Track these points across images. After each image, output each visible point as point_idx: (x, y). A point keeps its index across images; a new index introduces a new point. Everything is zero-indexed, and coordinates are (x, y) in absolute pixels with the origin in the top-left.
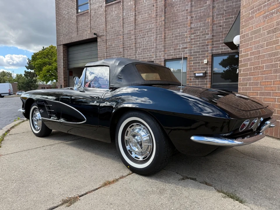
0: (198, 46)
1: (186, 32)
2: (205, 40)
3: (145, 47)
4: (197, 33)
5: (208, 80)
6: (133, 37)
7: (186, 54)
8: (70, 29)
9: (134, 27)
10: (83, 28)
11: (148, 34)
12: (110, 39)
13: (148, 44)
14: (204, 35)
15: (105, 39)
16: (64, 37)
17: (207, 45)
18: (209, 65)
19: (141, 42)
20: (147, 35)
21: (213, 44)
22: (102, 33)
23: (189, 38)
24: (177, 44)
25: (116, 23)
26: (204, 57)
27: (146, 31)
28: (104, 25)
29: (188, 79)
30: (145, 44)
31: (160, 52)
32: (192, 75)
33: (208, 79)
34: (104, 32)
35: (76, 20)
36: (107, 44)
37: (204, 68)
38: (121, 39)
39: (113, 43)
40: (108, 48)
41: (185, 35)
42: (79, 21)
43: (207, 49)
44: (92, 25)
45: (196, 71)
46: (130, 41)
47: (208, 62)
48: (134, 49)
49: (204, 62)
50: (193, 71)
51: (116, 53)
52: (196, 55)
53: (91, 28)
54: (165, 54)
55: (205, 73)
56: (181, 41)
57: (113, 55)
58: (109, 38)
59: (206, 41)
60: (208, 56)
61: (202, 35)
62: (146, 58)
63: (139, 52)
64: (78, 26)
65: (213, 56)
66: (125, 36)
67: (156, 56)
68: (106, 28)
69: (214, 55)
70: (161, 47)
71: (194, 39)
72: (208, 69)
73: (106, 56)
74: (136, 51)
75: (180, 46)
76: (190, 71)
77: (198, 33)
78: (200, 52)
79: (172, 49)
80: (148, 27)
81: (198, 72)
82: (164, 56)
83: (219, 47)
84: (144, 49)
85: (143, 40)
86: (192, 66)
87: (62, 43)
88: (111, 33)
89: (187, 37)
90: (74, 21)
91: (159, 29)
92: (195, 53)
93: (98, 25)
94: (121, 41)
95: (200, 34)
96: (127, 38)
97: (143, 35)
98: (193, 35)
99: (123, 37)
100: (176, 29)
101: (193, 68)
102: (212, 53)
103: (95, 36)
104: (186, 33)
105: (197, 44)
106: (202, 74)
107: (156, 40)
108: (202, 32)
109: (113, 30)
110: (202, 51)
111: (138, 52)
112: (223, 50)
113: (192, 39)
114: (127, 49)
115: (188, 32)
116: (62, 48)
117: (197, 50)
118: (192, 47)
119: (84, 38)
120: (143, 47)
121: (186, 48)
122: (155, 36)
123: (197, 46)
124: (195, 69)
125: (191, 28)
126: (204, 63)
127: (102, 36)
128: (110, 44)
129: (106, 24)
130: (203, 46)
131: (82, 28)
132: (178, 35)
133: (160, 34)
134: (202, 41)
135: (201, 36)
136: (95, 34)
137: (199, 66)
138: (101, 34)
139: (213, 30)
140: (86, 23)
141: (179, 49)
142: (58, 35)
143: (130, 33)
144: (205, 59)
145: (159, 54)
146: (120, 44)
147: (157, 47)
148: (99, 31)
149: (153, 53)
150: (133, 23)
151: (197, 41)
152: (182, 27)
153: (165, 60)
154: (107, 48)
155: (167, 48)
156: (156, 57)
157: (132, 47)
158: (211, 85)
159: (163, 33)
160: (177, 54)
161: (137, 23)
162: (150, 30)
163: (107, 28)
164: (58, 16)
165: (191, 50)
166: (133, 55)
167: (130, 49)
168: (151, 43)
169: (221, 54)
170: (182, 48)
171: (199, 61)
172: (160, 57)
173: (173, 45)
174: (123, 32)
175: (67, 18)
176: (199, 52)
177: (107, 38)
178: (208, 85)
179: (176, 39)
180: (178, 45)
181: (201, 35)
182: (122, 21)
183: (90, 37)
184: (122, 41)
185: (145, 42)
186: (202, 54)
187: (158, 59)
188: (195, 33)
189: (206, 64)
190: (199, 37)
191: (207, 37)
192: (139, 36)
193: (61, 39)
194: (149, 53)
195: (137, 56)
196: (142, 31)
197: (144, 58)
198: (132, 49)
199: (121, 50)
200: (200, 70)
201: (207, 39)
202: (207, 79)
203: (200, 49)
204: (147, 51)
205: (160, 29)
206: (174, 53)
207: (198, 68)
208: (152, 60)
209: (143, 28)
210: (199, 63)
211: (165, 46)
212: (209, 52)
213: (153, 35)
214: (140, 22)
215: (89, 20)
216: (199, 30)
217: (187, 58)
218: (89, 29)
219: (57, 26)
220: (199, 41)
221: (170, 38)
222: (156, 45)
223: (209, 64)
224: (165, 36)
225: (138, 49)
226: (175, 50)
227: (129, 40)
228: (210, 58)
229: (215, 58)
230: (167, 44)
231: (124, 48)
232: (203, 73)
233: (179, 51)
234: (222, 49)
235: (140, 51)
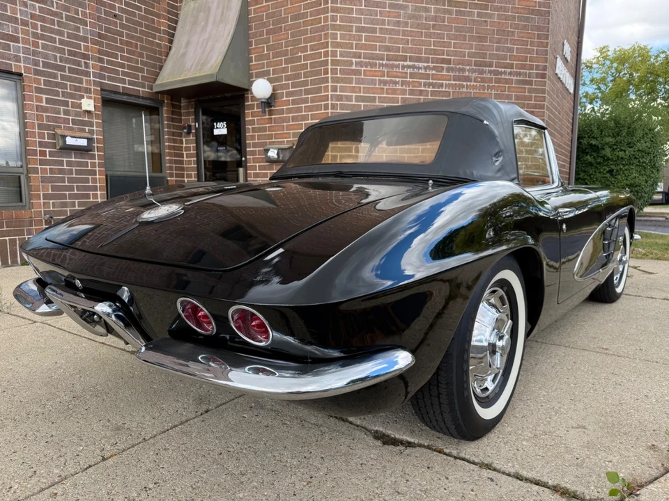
0: (59, 50)
2: (76, 37)
5: (97, 161)
7: (18, 61)
14: (73, 22)
17: (85, 56)
21: (100, 60)
26: (81, 91)
29: (34, 153)
32: (47, 140)
33: (97, 159)
37: (84, 124)
43: (85, 67)
45: (64, 128)
47: (96, 107)
49: (81, 105)
50: (49, 127)
52: (55, 76)
55: (91, 141)
59: (81, 43)
60: (89, 91)
61: (68, 18)
71: (42, 19)
72: (96, 129)
76: (39, 125)
77: (53, 6)
78: (65, 71)
81: (73, 135)
83: (117, 72)
86: (45, 110)
92: (48, 67)
95: (61, 13)
98: (37, 5)
101: (48, 117)
102: (101, 83)
105: (52, 40)
108: (66, 9)
110: (71, 71)
112: (127, 86)
113: (32, 16)
117: (56, 60)
118: (36, 45)
123: (54, 47)
124: (56, 120)
126: (85, 107)
130: (73, 54)
134: (68, 37)
135: (64, 21)
137: (66, 113)
144: (84, 97)
151: (52, 31)
158: (106, 175)
165: (34, 53)
169: (121, 94)
171: (62, 96)
176: (62, 69)
178: (98, 176)
181: (64, 16)
186: (71, 79)
189: (89, 113)
190: (58, 21)
191: (83, 31)
200: (74, 129)
201: (84, 39)
202: (94, 157)
203: (66, 61)
207: (65, 119)
210: (66, 103)
212: (92, 78)
217: (20, 75)
220: (61, 33)
223: (97, 115)
228: (97, 97)
232: (87, 139)
234: (124, 81)
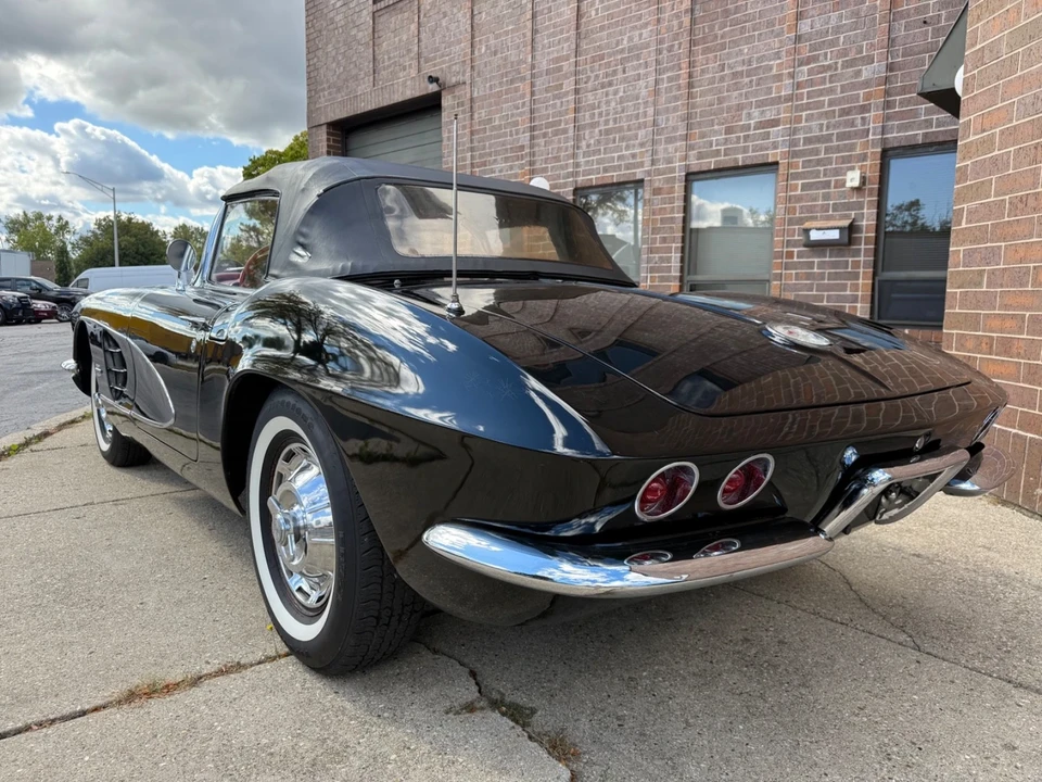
0: (827, 115)
1: (778, 56)
2: (854, 86)
3: (611, 122)
4: (821, 58)
5: (862, 259)
6: (569, 85)
7: (776, 148)
8: (352, 66)
9: (574, 46)
10: (394, 57)
11: (624, 72)
12: (484, 98)
13: (623, 111)
14: (852, 67)
15: (468, 95)
16: (330, 94)
17: (865, 109)
18: (870, 195)
19: (599, 103)
20: (620, 76)
21: (888, 105)
22: (458, 73)
23: (788, 81)
24: (740, 107)
25: (507, 33)
26: (849, 162)
27: (619, 57)
28: (465, 45)
29: (780, 255)
30: (612, 112)
31: (670, 140)
32: (796, 238)
33: (863, 256)
34: (464, 72)
35: (371, 30)
36: (476, 116)
37: (849, 206)
38: (523, 96)
39: (497, 112)
40: (478, 132)
41: (770, 68)
42: (381, 33)
43: (863, 124)
44: (423, 44)
45: (814, 218)
46: (558, 102)
47: (863, 180)
48: (571, 133)
49: (845, 182)
50: (801, 221)
51: (506, 150)
52: (817, 152)
53: (419, 55)
54: (690, 148)
55: (852, 229)
56: (755, 94)
57: (495, 160)
58: (481, 93)
59: (861, 92)
60: (864, 157)
61: (846, 65)
62: (615, 168)
63: (588, 146)
64: (377, 52)
65: (887, 155)
66: (538, 82)
67: (653, 160)
68: (472, 52)
69: (890, 153)
70: (673, 121)
71: (811, 83)
72: (865, 211)
73: (468, 162)
74: (578, 139)
75: (749, 116)
76: (790, 219)
77: (826, 59)
78: (832, 142)
79: (716, 127)
80: (625, 42)
81: (819, 226)
82: (686, 158)
83: (915, 113)
84: (608, 132)
85: (607, 95)
86: (799, 199)
87: (323, 120)
88: (491, 71)
89: (779, 78)
90: (364, 35)
91: (670, 49)
92: (810, 143)
93: (444, 45)
94: (524, 104)
95: (836, 63)
96: (547, 91)
97: (607, 75)
98: (805, 68)
99: (532, 85)
100: (735, 43)
101: (801, 207)
102: (884, 141)
103: (433, 88)
104: (779, 61)
105: (820, 105)
106: (837, 231)
107: (656, 92)
108: (844, 53)
109: (497, 60)
110: (841, 137)
111: (584, 143)
112: (934, 130)
113: (799, 86)
114: (545, 135)
115: (784, 53)
116: (325, 137)
117: (821, 130)
118: (798, 120)
119: (397, 98)
120: (607, 122)
121: (775, 123)
122: (651, 79)
123: (822, 113)
124: (811, 209)
125: (798, 39)
126: (849, 184)
127: (458, 84)
128: (483, 115)
129: (473, 37)
130: (844, 112)
131: (389, 58)
132: (745, 68)
133: (671, 69)
134: (842, 92)
135: (839, 71)
136: (432, 79)
137: (826, 197)
138: (454, 80)
139: (891, 42)
140: (405, 37)
141: (748, 127)
142: (312, 87)
143: (560, 69)
144: (852, 168)
145: (666, 150)
146: (521, 114)
147: (660, 121)
148: (449, 67)
149: (642, 145)
150: (570, 28)
151: (821, 93)
152: (761, 34)
153: (688, 175)
154: (472, 133)
155: (699, 123)
156: (653, 162)
157: (563, 126)
158: (874, 279)
159: (684, 62)
160: (736, 151)
161: (583, 29)
162: (635, 51)
163: (476, 52)
164: (311, 18)
165: (795, 131)
166: (568, 157)
167: (556, 133)
168: (636, 107)
169: (924, 145)
170: (760, 125)
171: (825, 175)
172: (669, 161)
173: (721, 111)
174: (533, 67)
175: (343, 23)
176: (828, 138)
177: (475, 95)
178: (861, 281)
179: (737, 87)
180: (745, 112)
181: (839, 66)
182: (529, 24)
183: (417, 94)
184: (528, 104)
185: (613, 104)
186: (838, 149)
187: (659, 172)
188: (815, 59)
189: (858, 189)
190: (831, 76)
191: (867, 72)
192: (592, 79)
193: (322, 103)
194: (627, 148)
195: (581, 160)
196: (602, 58)
197: (606, 170)
198: (565, 131)
199: (524, 138)
200: (829, 218)
201: (867, 84)
202: (857, 253)
203: (835, 127)
204: (622, 139)
205: (673, 46)
206: (725, 144)
207: (823, 206)
208: (638, 177)
209: (608, 46)
210: (827, 184)
211: (689, 117)
212: (871, 137)
213: (646, 75)
214: (595, 22)
215: (414, 27)
216: (833, 43)
217: (777, 163)
218: (415, 63)
219: (311, 56)
220: (831, 91)
221: (712, 81)
222: (656, 113)
223: (871, 190)
224: (690, 76)
225: (587, 132)
226: (729, 131)
227: (556, 97)
228: (872, 164)
229: (896, 165)
230: (697, 107)
231: (532, 129)
232: (841, 229)
233: (746, 138)
234: (929, 123)
235: (592, 142)
